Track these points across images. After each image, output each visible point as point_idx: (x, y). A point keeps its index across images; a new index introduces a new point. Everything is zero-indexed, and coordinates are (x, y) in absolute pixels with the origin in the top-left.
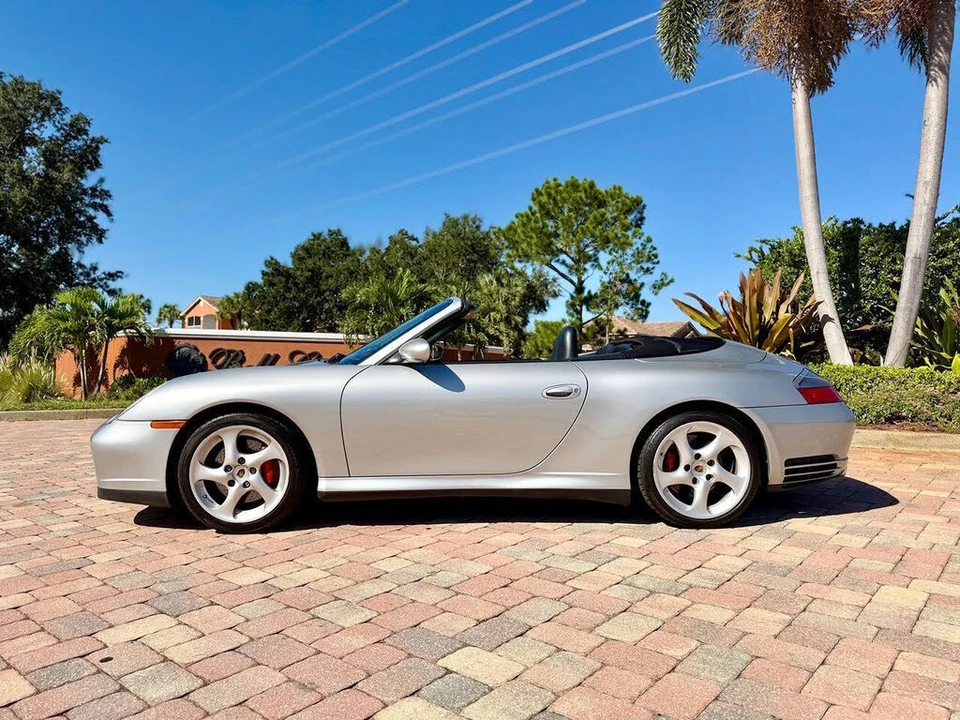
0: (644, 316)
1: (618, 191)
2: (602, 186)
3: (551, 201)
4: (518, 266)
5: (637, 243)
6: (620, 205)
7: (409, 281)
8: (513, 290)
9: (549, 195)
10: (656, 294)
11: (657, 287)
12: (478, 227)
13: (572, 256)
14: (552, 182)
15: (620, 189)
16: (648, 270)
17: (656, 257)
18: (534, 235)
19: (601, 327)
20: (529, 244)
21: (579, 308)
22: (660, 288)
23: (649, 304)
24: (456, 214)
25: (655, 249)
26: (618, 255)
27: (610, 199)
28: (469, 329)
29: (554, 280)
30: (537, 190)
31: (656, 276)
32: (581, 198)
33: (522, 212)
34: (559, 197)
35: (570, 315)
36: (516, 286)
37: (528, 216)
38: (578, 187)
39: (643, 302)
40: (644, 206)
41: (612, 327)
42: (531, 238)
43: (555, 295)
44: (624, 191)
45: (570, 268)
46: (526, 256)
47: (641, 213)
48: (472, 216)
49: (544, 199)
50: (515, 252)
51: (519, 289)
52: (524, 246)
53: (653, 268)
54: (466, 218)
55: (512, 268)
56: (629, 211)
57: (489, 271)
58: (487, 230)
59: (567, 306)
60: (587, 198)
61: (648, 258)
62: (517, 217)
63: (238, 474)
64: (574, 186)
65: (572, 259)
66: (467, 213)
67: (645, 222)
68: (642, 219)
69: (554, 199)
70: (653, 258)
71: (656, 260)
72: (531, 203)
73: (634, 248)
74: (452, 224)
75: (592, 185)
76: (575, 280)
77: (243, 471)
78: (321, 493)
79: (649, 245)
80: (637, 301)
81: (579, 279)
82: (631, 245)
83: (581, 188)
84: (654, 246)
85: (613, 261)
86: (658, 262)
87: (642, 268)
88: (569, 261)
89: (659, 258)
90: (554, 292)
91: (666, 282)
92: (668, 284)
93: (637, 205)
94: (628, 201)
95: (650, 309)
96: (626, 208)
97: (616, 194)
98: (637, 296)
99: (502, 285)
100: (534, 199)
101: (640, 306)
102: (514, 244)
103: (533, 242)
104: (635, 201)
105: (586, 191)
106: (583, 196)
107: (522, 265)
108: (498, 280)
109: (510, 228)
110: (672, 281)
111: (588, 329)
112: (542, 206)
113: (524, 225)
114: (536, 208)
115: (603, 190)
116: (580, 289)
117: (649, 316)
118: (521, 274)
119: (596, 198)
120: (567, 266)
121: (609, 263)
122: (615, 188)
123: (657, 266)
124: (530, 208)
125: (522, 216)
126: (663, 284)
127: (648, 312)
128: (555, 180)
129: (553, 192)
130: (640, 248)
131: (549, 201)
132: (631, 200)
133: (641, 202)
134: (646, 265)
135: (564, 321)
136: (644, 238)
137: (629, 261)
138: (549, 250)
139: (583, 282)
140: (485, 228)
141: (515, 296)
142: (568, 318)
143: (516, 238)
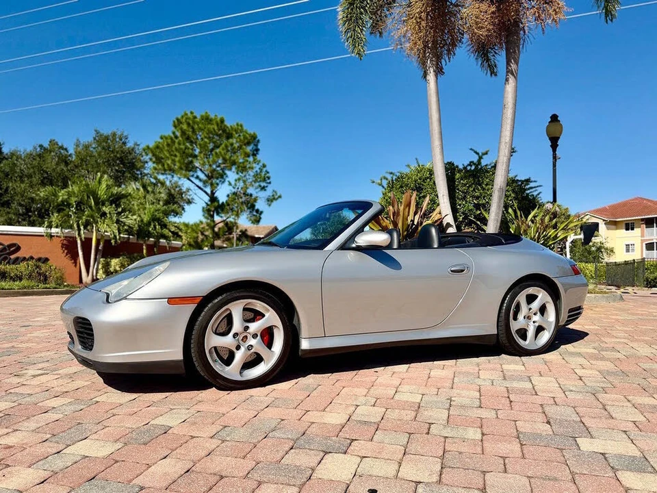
0: (257, 221)
1: (240, 128)
2: (229, 123)
3: (191, 130)
4: (161, 177)
5: (257, 167)
6: (242, 137)
7: (107, 185)
8: (158, 196)
9: (189, 124)
10: (270, 205)
11: (270, 200)
12: (124, 143)
13: (206, 173)
14: (189, 114)
15: (241, 126)
16: (263, 188)
17: (269, 178)
18: (178, 154)
19: (229, 228)
20: (173, 161)
21: (212, 213)
22: (272, 201)
23: (262, 212)
24: (106, 131)
25: (268, 173)
26: (243, 175)
27: (234, 133)
28: (155, 226)
29: (188, 190)
30: (178, 119)
31: (269, 192)
32: (214, 129)
33: (166, 135)
34: (196, 127)
35: (206, 218)
36: (160, 193)
37: (171, 139)
38: (211, 120)
39: (257, 211)
40: (258, 141)
41: (237, 228)
42: (176, 156)
43: (189, 202)
44: (245, 128)
45: (205, 182)
46: (170, 170)
47: (256, 145)
48: (119, 133)
49: (185, 127)
50: (160, 166)
51: (163, 195)
52: (169, 162)
53: (267, 187)
54: (114, 135)
55: (156, 178)
56: (248, 144)
57: (136, 179)
58: (133, 146)
59: (203, 211)
60: (219, 130)
61: (263, 179)
62: (161, 138)
63: (242, 340)
64: (207, 119)
65: (206, 175)
66: (115, 130)
67: (260, 152)
68: (257, 150)
69: (193, 128)
70: (266, 179)
71: (268, 181)
72: (173, 129)
73: (254, 171)
74: (102, 140)
75: (222, 121)
76: (209, 191)
77: (246, 337)
78: (302, 350)
79: (264, 170)
80: (253, 210)
81: (212, 191)
82: (253, 168)
83: (214, 122)
84: (268, 171)
85: (239, 179)
86: (270, 183)
87: (260, 186)
88: (202, 176)
89: (271, 180)
90: (188, 199)
91: (276, 197)
92: (277, 199)
93: (253, 140)
94: (247, 136)
95: (262, 216)
96: (246, 141)
97: (239, 129)
98: (253, 206)
99: (148, 192)
100: (175, 127)
101: (255, 213)
102: (159, 160)
103: (177, 159)
104: (252, 136)
105: (218, 125)
106: (216, 128)
107: (164, 177)
108: (144, 187)
109: (157, 147)
110: (280, 197)
111: (219, 229)
112: (183, 133)
113: (168, 145)
114: (178, 134)
115: (229, 126)
116: (213, 199)
117: (262, 221)
118: (163, 184)
119: (224, 131)
120: (200, 180)
121: (236, 180)
122: (237, 125)
123: (269, 185)
124: (174, 133)
125: (166, 138)
126: (274, 199)
127: (260, 218)
128: (192, 113)
129: (191, 122)
130: (259, 171)
131: (188, 129)
132: (250, 135)
133: (257, 137)
134: (263, 184)
135: (201, 222)
136: (261, 164)
137: (251, 180)
138: (189, 168)
139: (214, 193)
140: (130, 145)
141: (159, 201)
142: (204, 220)
143: (162, 155)
